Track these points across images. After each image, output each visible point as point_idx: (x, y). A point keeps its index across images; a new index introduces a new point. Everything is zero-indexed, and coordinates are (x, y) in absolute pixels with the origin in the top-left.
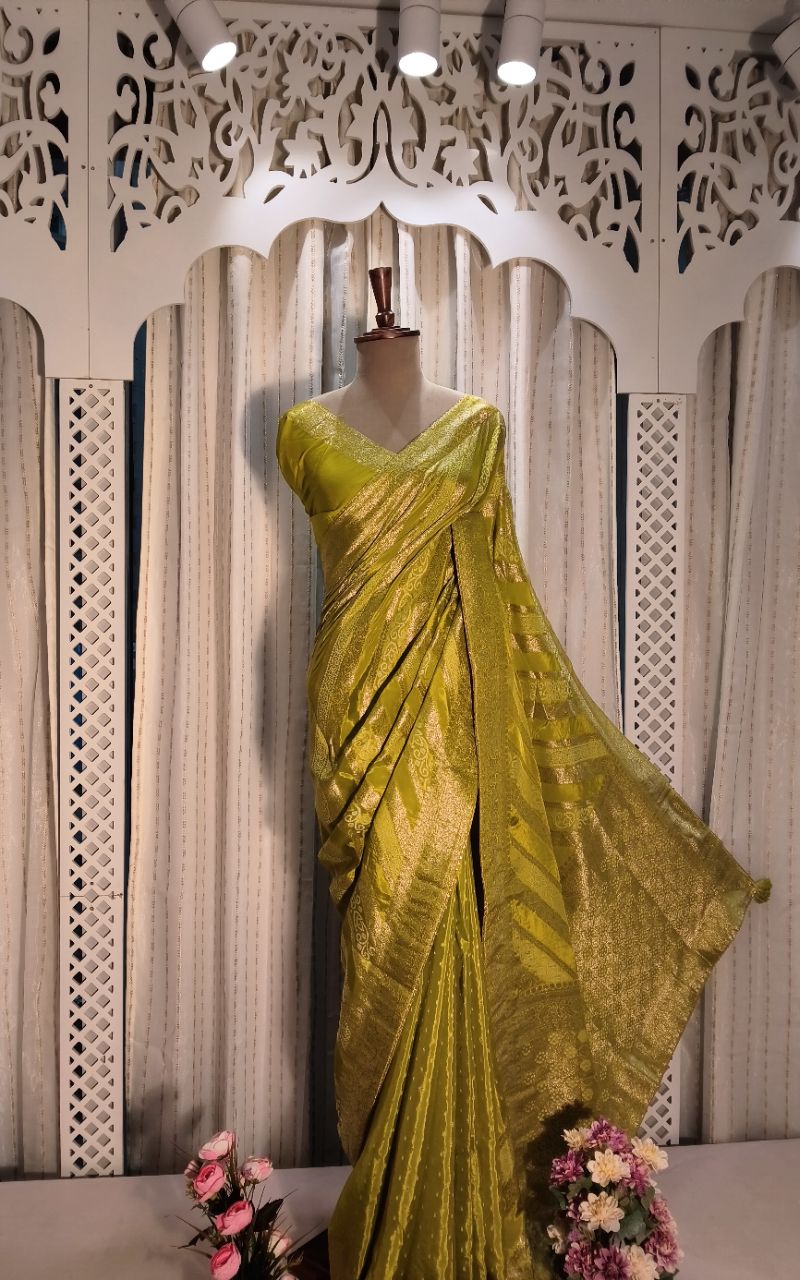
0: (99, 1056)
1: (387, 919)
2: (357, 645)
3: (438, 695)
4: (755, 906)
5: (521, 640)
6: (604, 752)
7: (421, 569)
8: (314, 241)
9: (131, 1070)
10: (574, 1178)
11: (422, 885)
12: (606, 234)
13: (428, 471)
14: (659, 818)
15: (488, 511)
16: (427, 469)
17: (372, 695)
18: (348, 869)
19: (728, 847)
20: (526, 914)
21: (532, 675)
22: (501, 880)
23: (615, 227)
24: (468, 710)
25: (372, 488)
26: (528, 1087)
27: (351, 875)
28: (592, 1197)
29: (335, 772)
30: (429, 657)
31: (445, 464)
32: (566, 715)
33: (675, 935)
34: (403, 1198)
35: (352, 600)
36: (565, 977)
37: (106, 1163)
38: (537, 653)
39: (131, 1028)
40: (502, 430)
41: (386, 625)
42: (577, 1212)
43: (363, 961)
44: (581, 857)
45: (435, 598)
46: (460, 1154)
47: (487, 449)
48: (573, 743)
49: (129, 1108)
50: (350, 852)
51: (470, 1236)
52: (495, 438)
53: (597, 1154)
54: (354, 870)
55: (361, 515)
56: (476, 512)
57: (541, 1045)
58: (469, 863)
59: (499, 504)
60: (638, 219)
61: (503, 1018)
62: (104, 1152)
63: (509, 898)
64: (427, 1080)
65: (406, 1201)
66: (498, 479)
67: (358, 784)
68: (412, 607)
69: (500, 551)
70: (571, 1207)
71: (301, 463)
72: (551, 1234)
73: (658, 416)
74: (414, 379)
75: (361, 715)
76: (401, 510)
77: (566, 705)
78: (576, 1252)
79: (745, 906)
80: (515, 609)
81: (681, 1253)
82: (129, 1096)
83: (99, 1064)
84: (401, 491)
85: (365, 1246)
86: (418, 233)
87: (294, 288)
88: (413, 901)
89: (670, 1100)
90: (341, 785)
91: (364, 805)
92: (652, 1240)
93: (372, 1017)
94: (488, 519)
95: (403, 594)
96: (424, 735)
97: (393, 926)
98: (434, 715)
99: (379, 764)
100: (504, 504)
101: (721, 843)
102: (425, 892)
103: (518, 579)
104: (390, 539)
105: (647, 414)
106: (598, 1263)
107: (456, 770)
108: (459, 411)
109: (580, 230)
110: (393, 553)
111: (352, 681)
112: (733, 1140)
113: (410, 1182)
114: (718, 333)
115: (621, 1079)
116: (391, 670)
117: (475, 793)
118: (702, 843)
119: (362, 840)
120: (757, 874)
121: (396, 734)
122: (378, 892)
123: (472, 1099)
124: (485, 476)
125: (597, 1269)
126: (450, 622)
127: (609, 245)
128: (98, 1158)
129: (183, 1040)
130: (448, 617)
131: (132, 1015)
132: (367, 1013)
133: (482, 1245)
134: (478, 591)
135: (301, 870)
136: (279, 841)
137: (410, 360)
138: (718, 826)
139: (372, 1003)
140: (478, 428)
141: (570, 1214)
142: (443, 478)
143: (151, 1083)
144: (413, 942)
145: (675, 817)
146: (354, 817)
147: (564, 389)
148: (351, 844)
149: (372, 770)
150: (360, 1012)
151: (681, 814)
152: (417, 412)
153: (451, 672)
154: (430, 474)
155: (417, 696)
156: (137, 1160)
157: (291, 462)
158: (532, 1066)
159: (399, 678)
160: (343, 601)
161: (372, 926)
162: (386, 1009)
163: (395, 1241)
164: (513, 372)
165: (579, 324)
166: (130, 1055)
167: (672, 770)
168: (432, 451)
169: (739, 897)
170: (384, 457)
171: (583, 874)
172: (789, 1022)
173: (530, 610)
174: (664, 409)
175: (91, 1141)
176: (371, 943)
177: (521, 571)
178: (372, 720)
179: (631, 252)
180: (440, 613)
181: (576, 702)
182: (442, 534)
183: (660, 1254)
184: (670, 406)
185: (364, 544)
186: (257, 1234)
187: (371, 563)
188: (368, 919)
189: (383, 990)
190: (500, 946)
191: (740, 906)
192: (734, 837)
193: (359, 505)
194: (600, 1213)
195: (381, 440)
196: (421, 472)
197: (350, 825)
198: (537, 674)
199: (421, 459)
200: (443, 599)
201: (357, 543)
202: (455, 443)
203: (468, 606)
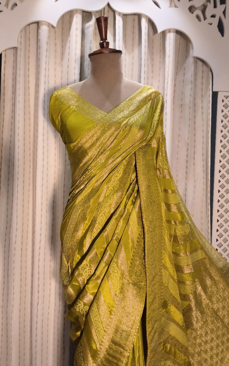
2: (84, 214)
5: (168, 206)
6: (204, 256)
7: (119, 174)
8: (77, 20)
11: (114, 347)
12: (209, 20)
13: (124, 123)
15: (154, 144)
16: (123, 121)
17: (91, 241)
18: (77, 330)
21: (173, 222)
23: (213, 16)
25: (93, 132)
27: (78, 334)
29: (70, 282)
30: (121, 223)
31: (133, 119)
35: (82, 190)
38: (175, 212)
40: (163, 103)
41: (99, 204)
45: (125, 190)
47: (155, 112)
48: (191, 253)
52: (159, 107)
55: (87, 145)
56: (148, 145)
58: (140, 335)
59: (160, 140)
60: (224, 13)
66: (159, 128)
67: (82, 288)
68: (113, 195)
69: (160, 163)
71: (59, 118)
74: (118, 76)
75: (84, 253)
76: (109, 143)
77: (188, 236)
80: (166, 191)
84: (109, 133)
86: (125, 16)
87: (68, 41)
90: (73, 287)
91: (85, 301)
94: (154, 148)
96: (117, 266)
98: (122, 254)
99: (93, 280)
100: (162, 140)
103: (168, 177)
104: (102, 159)
105: (227, 101)
107: (134, 284)
108: (141, 92)
109: (198, 17)
110: (104, 166)
111: (81, 233)
116: (101, 228)
117: (144, 296)
119: (84, 318)
121: (103, 265)
124: (154, 126)
126: (134, 203)
127: (211, 24)
130: (132, 201)
134: (149, 187)
137: (117, 66)
140: (150, 102)
142: (131, 127)
146: (79, 307)
147: (189, 88)
148: (79, 319)
149: (89, 282)
152: (119, 92)
153: (133, 231)
154: (124, 124)
155: (115, 243)
157: (54, 118)
159: (105, 234)
160: (79, 190)
164: (166, 81)
165: (196, 60)
168: (126, 112)
170: (100, 114)
173: (173, 192)
177: (169, 173)
178: (90, 256)
179: (221, 28)
180: (128, 198)
182: (130, 157)
185: (89, 161)
187: (93, 171)
195: (101, 106)
196: (120, 123)
197: (78, 310)
198: (175, 222)
199: (120, 116)
200: (130, 191)
201: (84, 161)
202: (138, 108)
203: (143, 195)
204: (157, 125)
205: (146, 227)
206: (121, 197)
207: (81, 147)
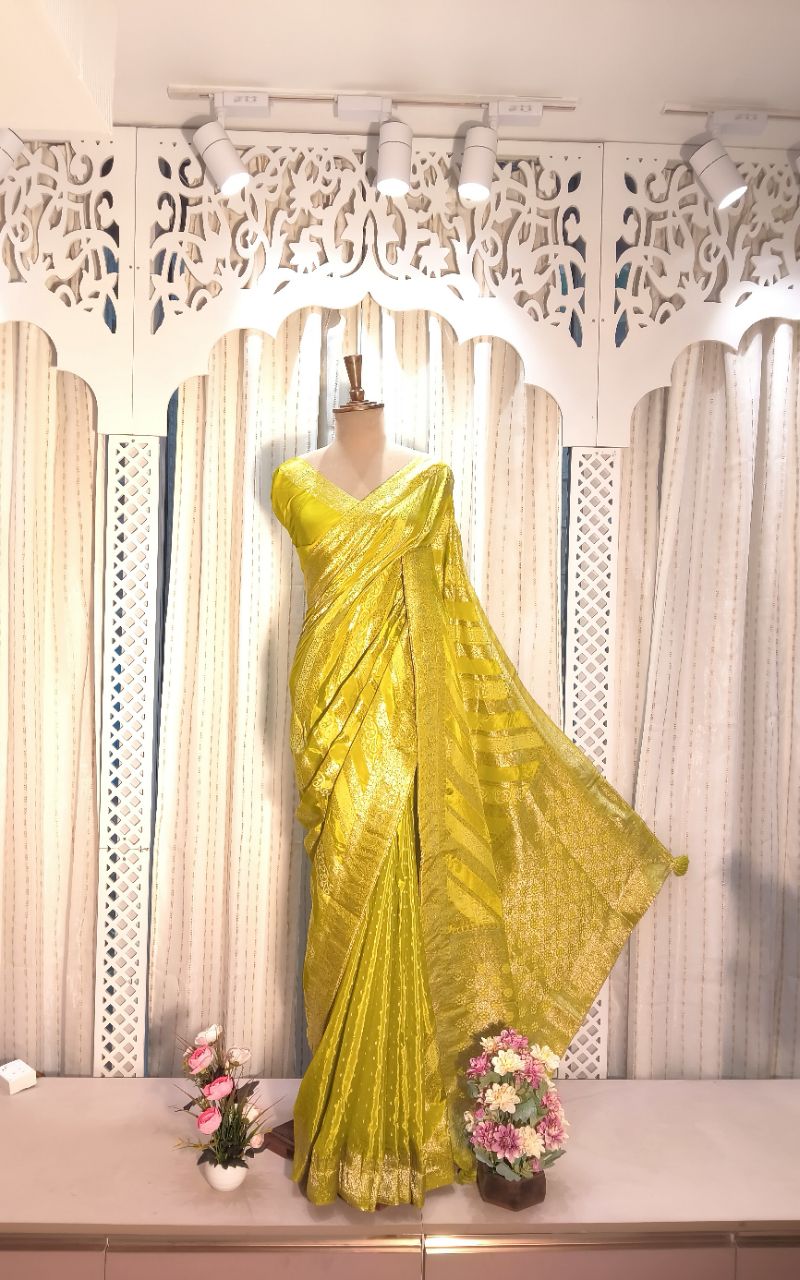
0: (127, 978)
1: (343, 863)
2: (326, 650)
3: (386, 689)
4: (673, 878)
5: (467, 649)
6: (539, 743)
7: (377, 590)
8: (314, 321)
9: (153, 993)
10: (485, 1073)
11: (369, 836)
12: (554, 316)
13: (384, 515)
14: (589, 799)
15: (437, 545)
16: (383, 513)
17: (336, 688)
18: (317, 824)
19: (650, 827)
20: (460, 867)
21: (476, 677)
22: (436, 837)
23: (562, 309)
24: (410, 703)
25: (338, 529)
26: (459, 1006)
27: (318, 829)
28: (496, 1086)
29: (306, 747)
30: (380, 660)
31: (398, 509)
32: (504, 711)
33: (601, 899)
34: (346, 1075)
35: (323, 615)
36: (492, 920)
37: (129, 1067)
38: (481, 660)
39: (153, 959)
40: (448, 482)
41: (349, 634)
42: (484, 1098)
43: (324, 895)
44: (516, 827)
45: (387, 613)
46: (390, 1045)
47: (434, 497)
48: (512, 733)
49: (150, 1025)
50: (317, 811)
51: (397, 1109)
52: (441, 488)
53: (501, 1053)
54: (320, 825)
55: (331, 549)
56: (425, 545)
57: (470, 974)
59: (448, 539)
60: (582, 303)
61: (437, 948)
62: (128, 1058)
63: (445, 853)
64: (368, 985)
65: (348, 1078)
66: (446, 519)
67: (323, 757)
68: (369, 620)
69: (450, 576)
70: (481, 1095)
71: (288, 507)
72: (467, 1119)
73: (596, 465)
74: (378, 441)
75: (327, 704)
76: (362, 544)
77: (505, 702)
78: (482, 1128)
79: (664, 878)
80: (463, 623)
81: (565, 1135)
82: (151, 1015)
83: (127, 985)
84: (362, 530)
85: (318, 1116)
86: (400, 318)
87: (298, 359)
88: (363, 848)
89: (599, 1040)
90: (311, 756)
91: (327, 773)
92: (543, 1123)
93: (331, 940)
94: (439, 552)
95: (362, 610)
96: (374, 721)
97: (347, 869)
98: (383, 706)
99: (340, 742)
100: (453, 539)
101: (644, 824)
102: (372, 842)
103: (465, 599)
104: (353, 566)
105: (587, 464)
106: (496, 1136)
107: (399, 748)
108: (413, 467)
109: (533, 312)
110: (356, 578)
111: (322, 677)
112: (651, 1077)
113: (351, 1064)
114: (651, 395)
115: (550, 1015)
116: (351, 669)
117: (414, 767)
118: (626, 822)
119: (326, 801)
120: (677, 852)
121: (353, 718)
122: (336, 841)
123: (402, 1004)
125: (495, 1141)
126: (399, 633)
127: (557, 325)
128: (123, 1062)
129: (195, 969)
130: (397, 629)
131: (155, 948)
132: (327, 937)
133: (406, 1117)
134: (421, 609)
135: (292, 834)
136: (277, 810)
137: (376, 428)
138: (643, 810)
139: (331, 929)
140: (427, 481)
141: (480, 1100)
142: (395, 521)
143: (169, 1003)
144: (362, 880)
145: (603, 800)
146: (320, 783)
147: (519, 442)
148: (318, 805)
149: (334, 747)
150: (321, 937)
151: (608, 798)
152: (380, 468)
153: (397, 674)
154: (385, 517)
155: (370, 689)
156: (155, 1068)
157: (281, 506)
158: (462, 989)
159: (356, 675)
160: (318, 615)
161: (332, 868)
162: (340, 934)
163: (339, 1107)
165: (532, 391)
166: (152, 982)
167: (604, 761)
168: (389, 500)
169: (658, 870)
170: (350, 503)
171: (519, 842)
172: (703, 979)
173: (475, 625)
174: (601, 460)
175: (118, 1048)
176: (330, 881)
177: (467, 593)
178: (335, 707)
179: (575, 330)
180: (391, 625)
181: (515, 701)
182: (394, 564)
183: (549, 1135)
184: (606, 457)
185: (333, 571)
186: (236, 1105)
187: (339, 586)
188: (328, 862)
189: (339, 919)
190: (435, 890)
191: (659, 877)
192: (657, 818)
193: (328, 540)
194: (502, 1098)
196: (379, 517)
197: (317, 789)
198: (480, 676)
199: (380, 504)
200: (393, 614)
201: (328, 570)
202: (407, 493)
203: (414, 622)
204: (439, 515)
205: (417, 667)
206: (380, 623)
207: (322, 550)
